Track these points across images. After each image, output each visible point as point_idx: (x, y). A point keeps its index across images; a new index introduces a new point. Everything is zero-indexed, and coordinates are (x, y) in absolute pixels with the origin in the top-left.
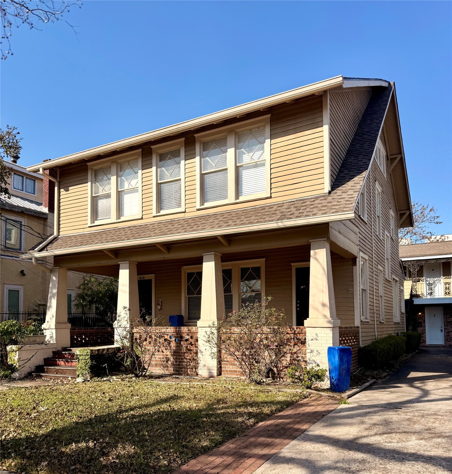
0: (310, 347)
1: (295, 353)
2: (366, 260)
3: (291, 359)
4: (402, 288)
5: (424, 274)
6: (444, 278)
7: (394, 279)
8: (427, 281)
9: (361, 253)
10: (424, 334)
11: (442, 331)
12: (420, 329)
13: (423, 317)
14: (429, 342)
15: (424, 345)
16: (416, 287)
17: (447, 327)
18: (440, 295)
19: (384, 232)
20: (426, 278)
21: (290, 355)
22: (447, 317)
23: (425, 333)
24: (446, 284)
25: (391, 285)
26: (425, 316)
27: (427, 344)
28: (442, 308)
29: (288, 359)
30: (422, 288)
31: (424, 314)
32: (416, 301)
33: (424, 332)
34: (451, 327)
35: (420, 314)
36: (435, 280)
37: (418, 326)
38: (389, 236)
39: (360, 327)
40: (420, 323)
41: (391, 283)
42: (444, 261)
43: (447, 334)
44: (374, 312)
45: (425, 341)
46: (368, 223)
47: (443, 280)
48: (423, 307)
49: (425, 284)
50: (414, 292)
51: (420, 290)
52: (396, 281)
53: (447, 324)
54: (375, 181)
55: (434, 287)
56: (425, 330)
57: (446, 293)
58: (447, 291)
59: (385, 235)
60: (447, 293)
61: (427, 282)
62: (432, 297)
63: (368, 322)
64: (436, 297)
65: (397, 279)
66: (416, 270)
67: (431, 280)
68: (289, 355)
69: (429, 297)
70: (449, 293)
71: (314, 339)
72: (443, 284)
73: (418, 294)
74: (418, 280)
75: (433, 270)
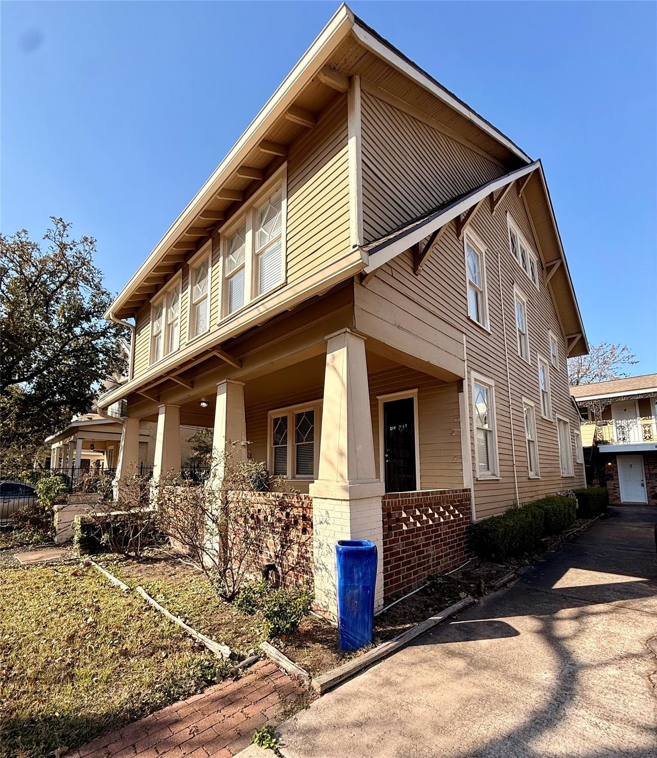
0: (319, 537)
1: (304, 544)
2: (490, 386)
3: (298, 555)
4: (576, 431)
5: (613, 415)
6: (642, 419)
7: (560, 420)
8: (616, 424)
9: (473, 372)
10: (618, 489)
11: (643, 485)
12: (610, 484)
13: (615, 467)
14: (624, 499)
15: (619, 502)
16: (601, 431)
17: (650, 481)
18: (637, 440)
19: (537, 355)
20: (616, 420)
21: (298, 547)
22: (650, 468)
23: (619, 487)
24: (644, 426)
25: (553, 427)
26: (617, 467)
27: (622, 502)
28: (641, 456)
29: (295, 554)
30: (610, 433)
31: (616, 464)
32: (603, 449)
33: (616, 487)
34: (656, 481)
35: (610, 464)
36: (629, 422)
37: (608, 479)
38: (547, 363)
39: (472, 490)
40: (611, 476)
41: (553, 424)
42: (640, 397)
43: (652, 490)
44: (514, 465)
45: (619, 498)
46: (491, 333)
47: (640, 421)
48: (613, 456)
49: (615, 428)
50: (599, 438)
51: (607, 435)
52: (565, 423)
53: (649, 477)
54: (513, 284)
55: (629, 431)
56: (618, 484)
57: (646, 438)
58: (646, 435)
59: (538, 359)
60: (648, 438)
61: (618, 426)
62: (625, 443)
63: (498, 480)
64: (631, 443)
65: (567, 420)
66: (601, 411)
67: (624, 423)
68: (296, 547)
69: (621, 443)
70: (650, 437)
71: (323, 522)
72: (640, 427)
73: (604, 440)
74: (605, 423)
75: (625, 410)
